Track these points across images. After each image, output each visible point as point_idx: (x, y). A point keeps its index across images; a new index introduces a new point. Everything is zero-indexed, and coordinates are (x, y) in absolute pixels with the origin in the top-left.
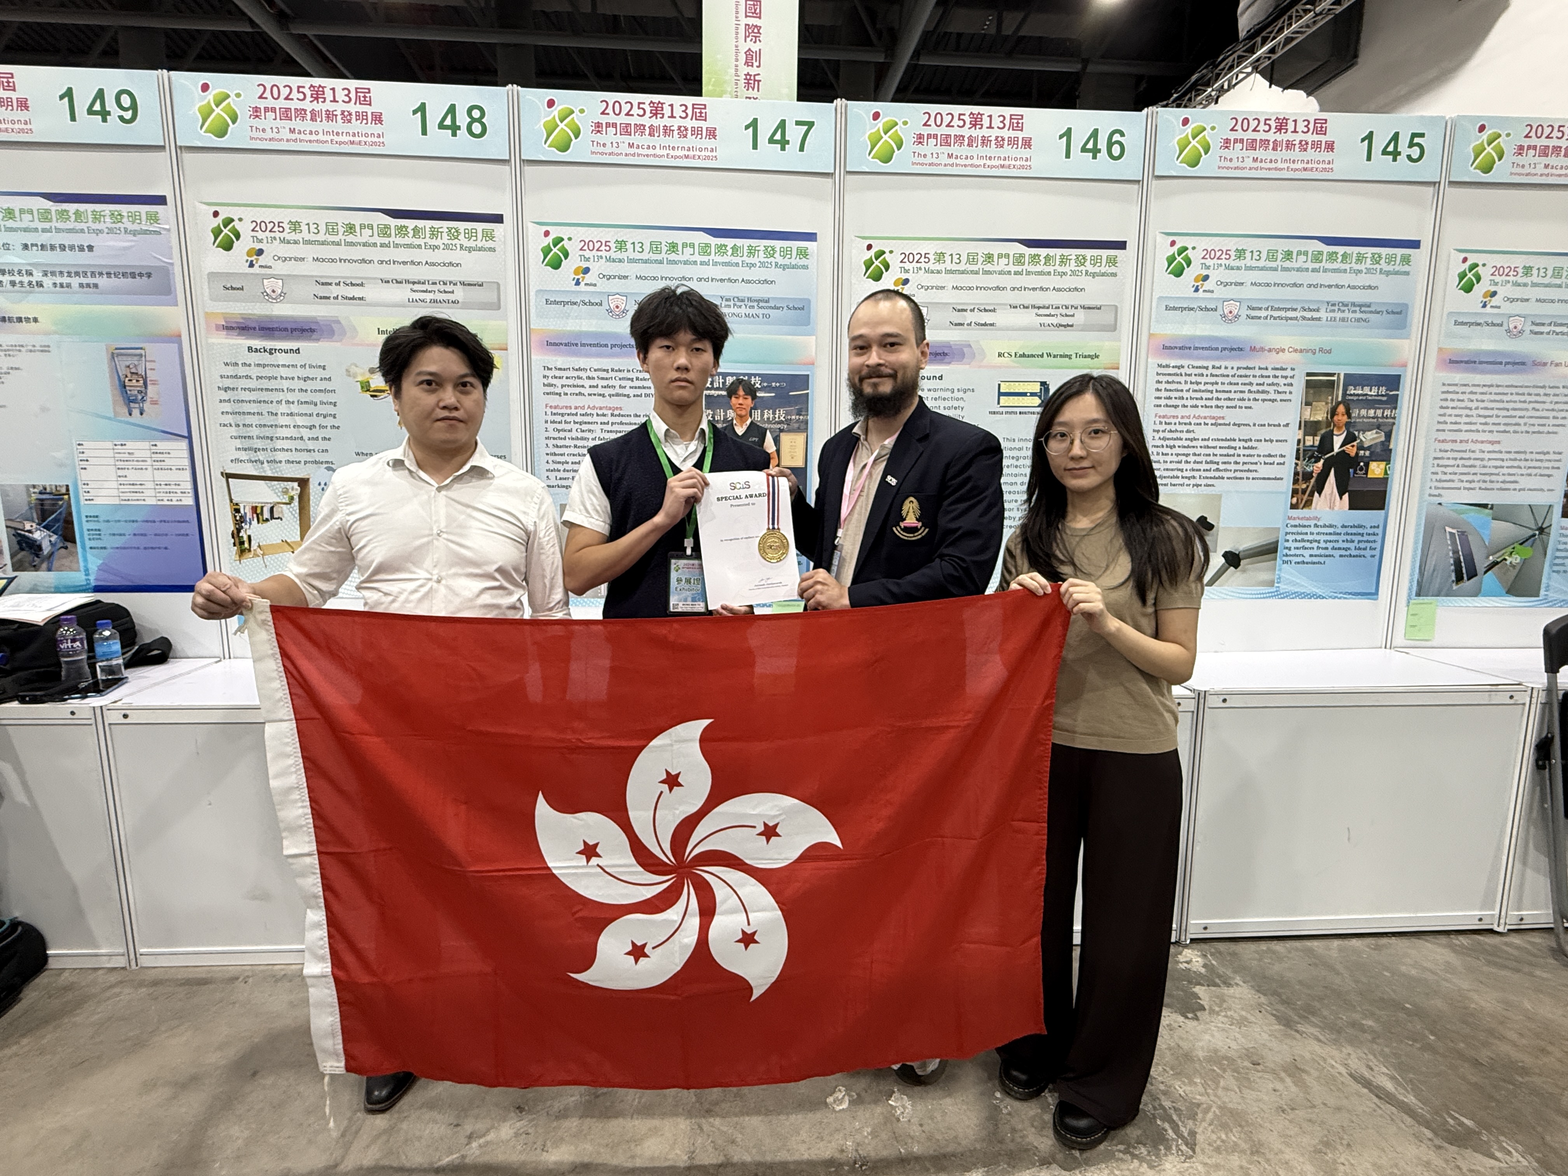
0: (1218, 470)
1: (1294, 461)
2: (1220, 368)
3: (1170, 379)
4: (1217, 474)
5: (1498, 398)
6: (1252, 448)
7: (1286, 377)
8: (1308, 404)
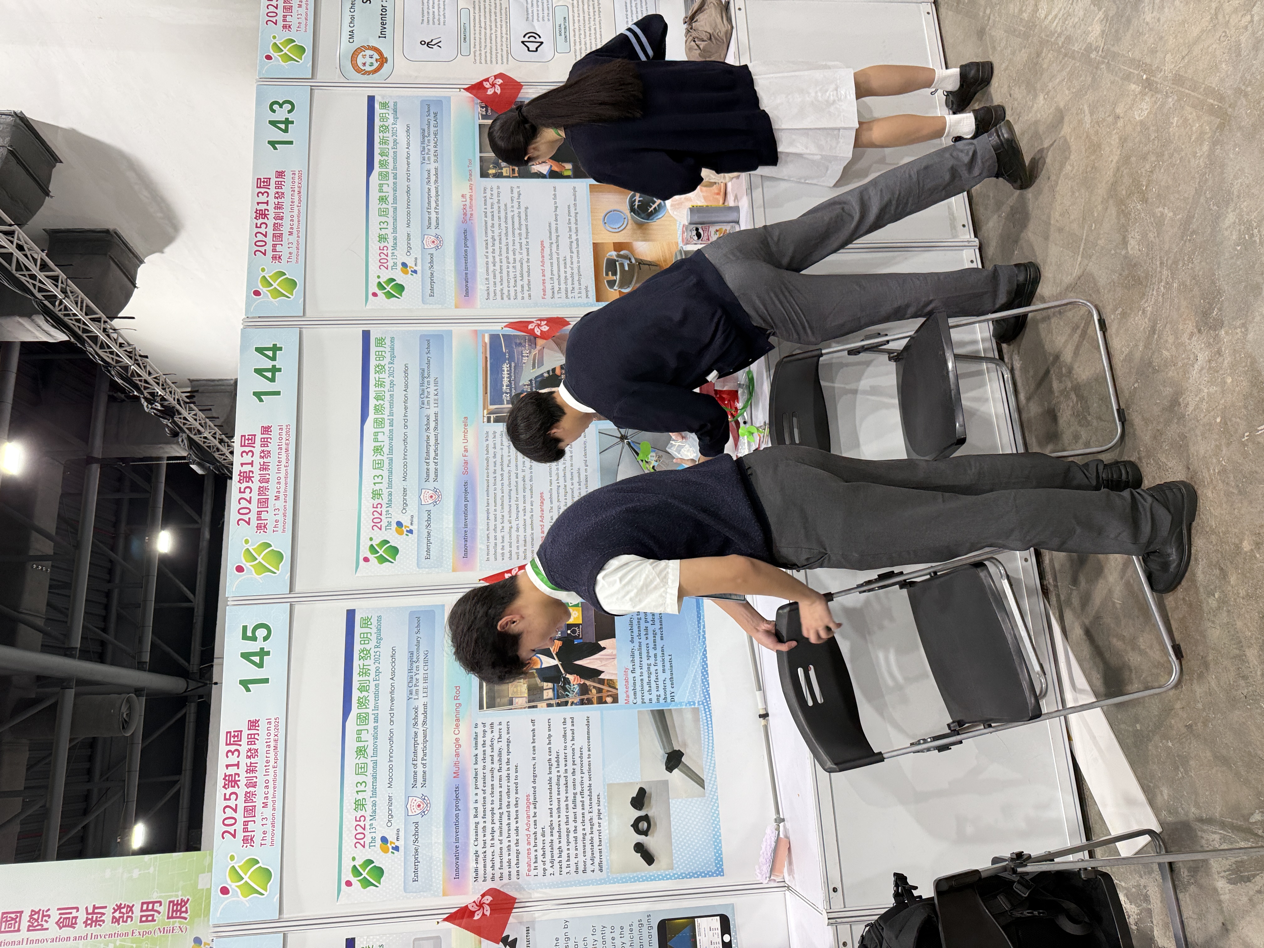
0: (582, 793)
1: (569, 707)
2: (476, 808)
3: (489, 864)
4: (586, 793)
5: (499, 502)
6: (558, 757)
7: (485, 731)
8: (511, 703)
